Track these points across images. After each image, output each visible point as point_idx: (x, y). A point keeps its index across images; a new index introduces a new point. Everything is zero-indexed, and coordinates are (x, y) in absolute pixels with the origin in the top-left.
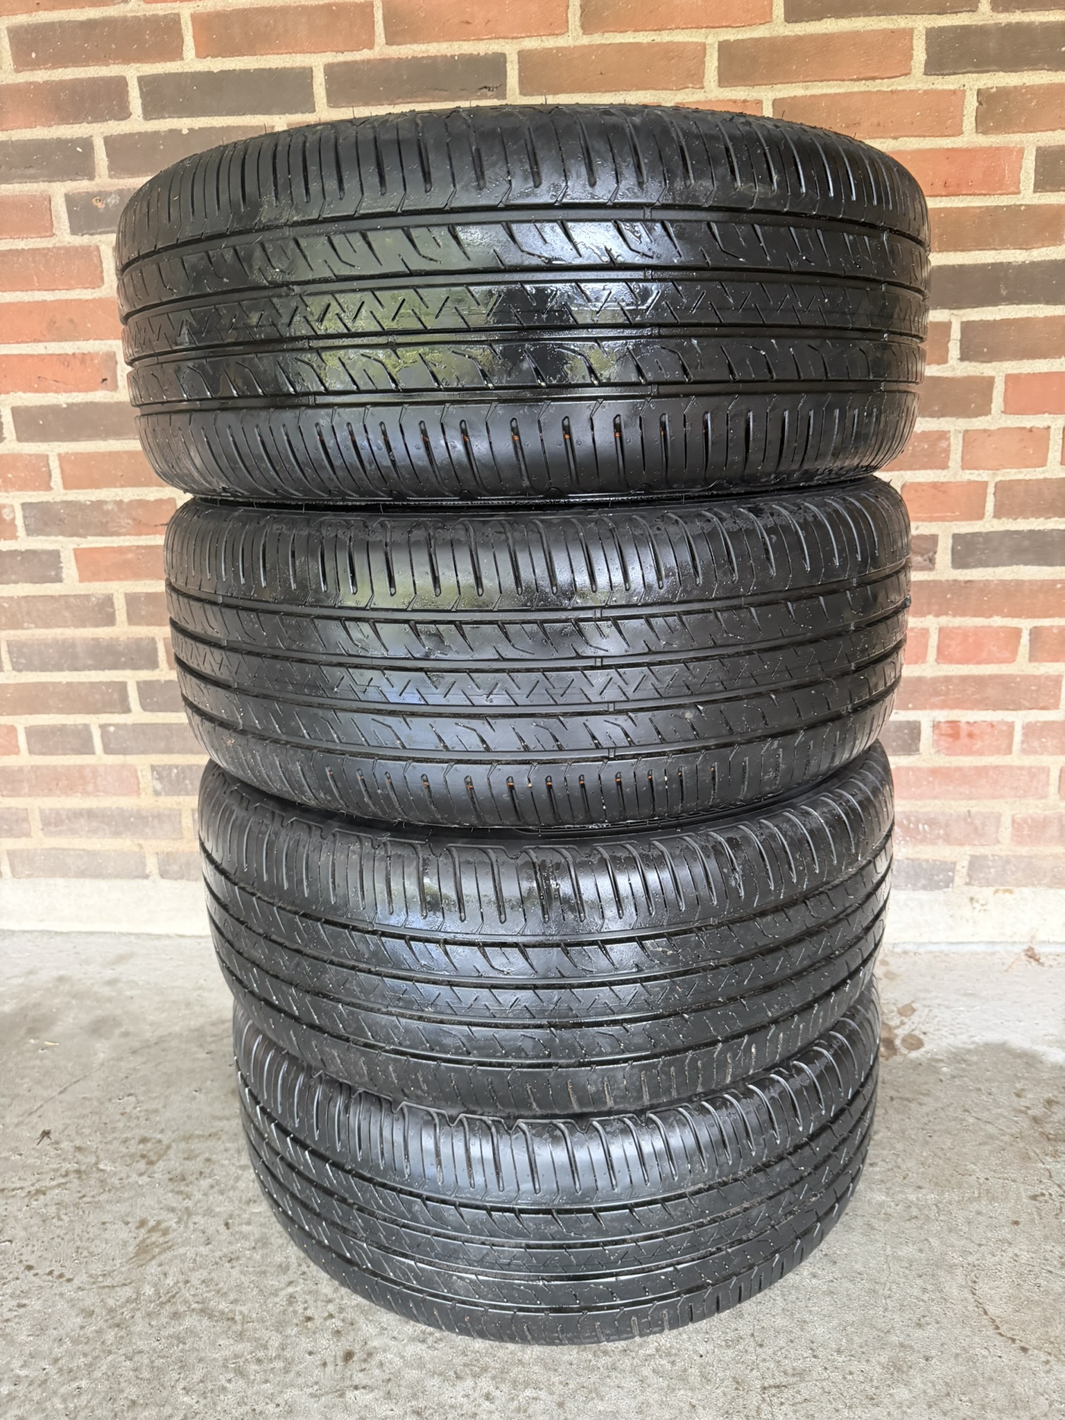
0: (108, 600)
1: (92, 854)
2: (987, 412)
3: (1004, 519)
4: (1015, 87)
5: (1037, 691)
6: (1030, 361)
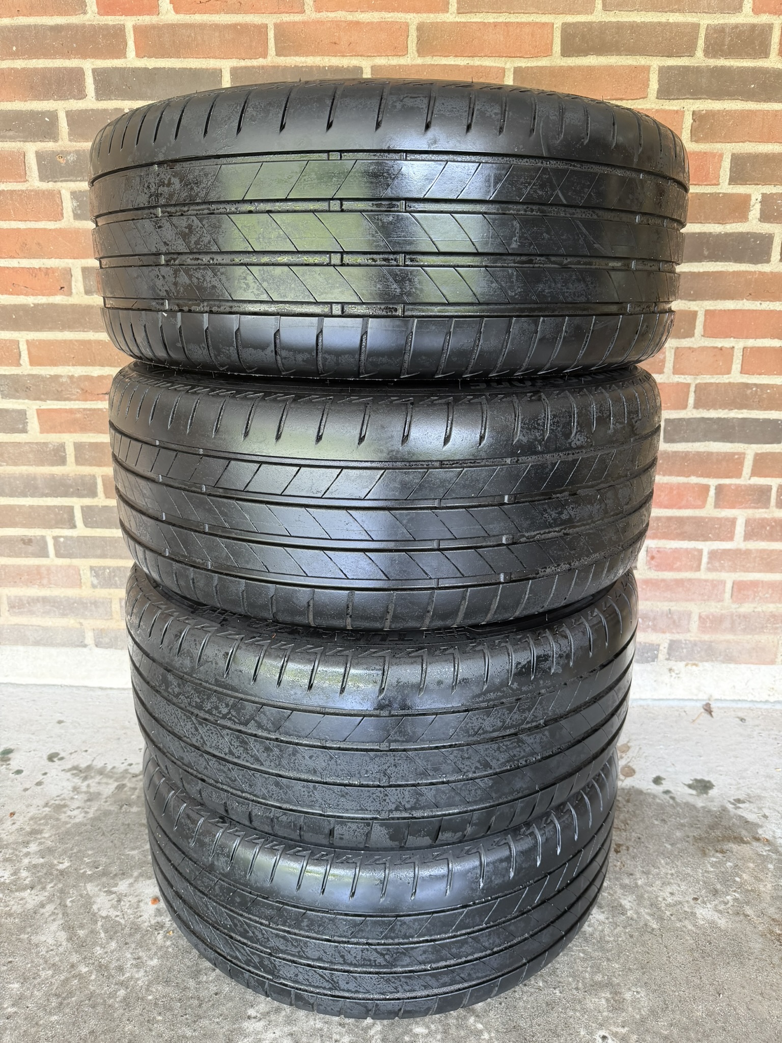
0: (62, 447)
1: (46, 629)
2: (691, 335)
3: (701, 410)
4: (719, 111)
5: (720, 528)
6: (722, 301)
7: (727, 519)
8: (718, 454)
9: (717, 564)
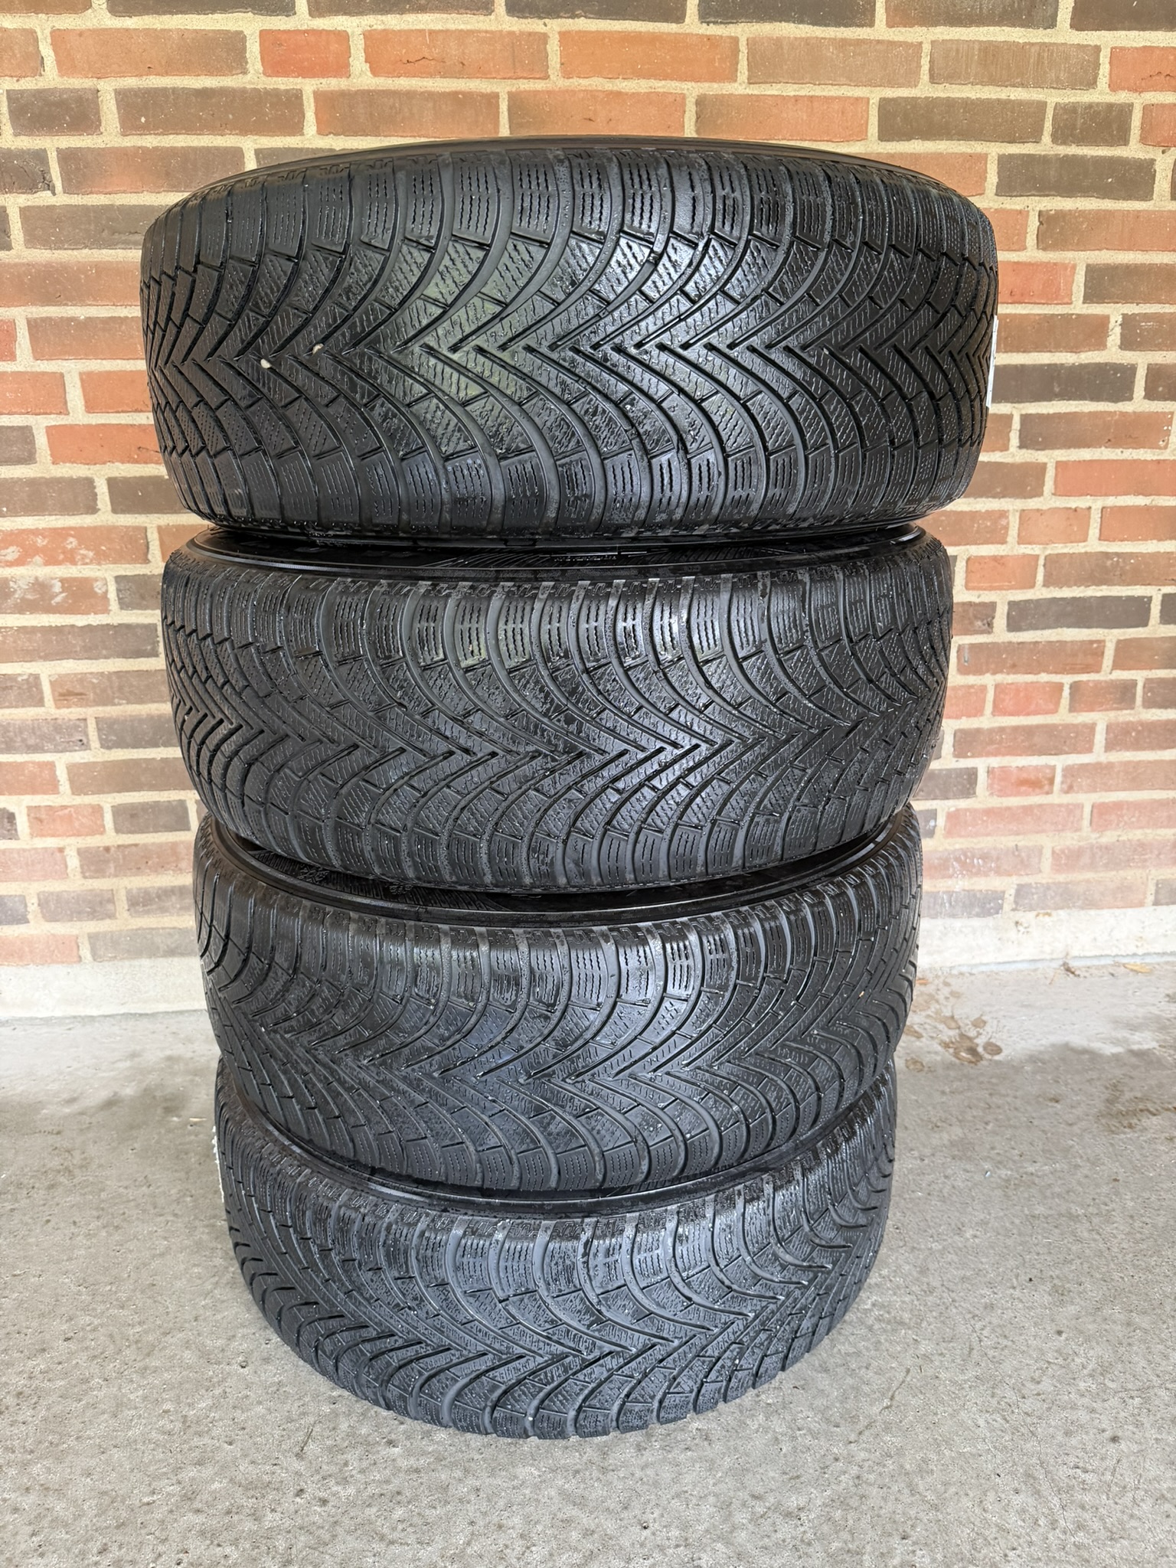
2: (1040, 494)
3: (1052, 588)
4: (1070, 211)
5: (1076, 737)
6: (1077, 450)
7: (1085, 725)
8: (1073, 643)
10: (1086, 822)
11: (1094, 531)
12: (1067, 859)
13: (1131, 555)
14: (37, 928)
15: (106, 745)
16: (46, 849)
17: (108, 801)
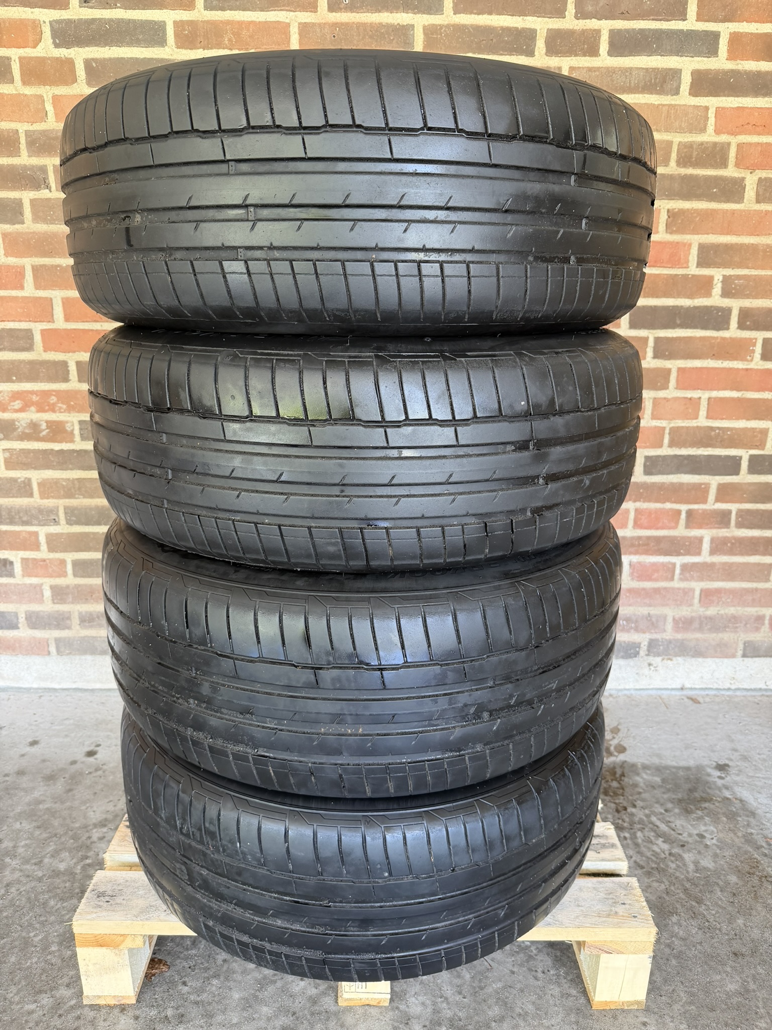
2: (666, 388)
3: (674, 448)
4: (688, 209)
5: (690, 545)
6: (691, 361)
7: (696, 538)
8: (688, 484)
9: (688, 575)
10: (696, 601)
11: (703, 412)
12: (684, 624)
13: (728, 429)
14: (24, 633)
15: (69, 523)
16: (31, 585)
17: (70, 557)
